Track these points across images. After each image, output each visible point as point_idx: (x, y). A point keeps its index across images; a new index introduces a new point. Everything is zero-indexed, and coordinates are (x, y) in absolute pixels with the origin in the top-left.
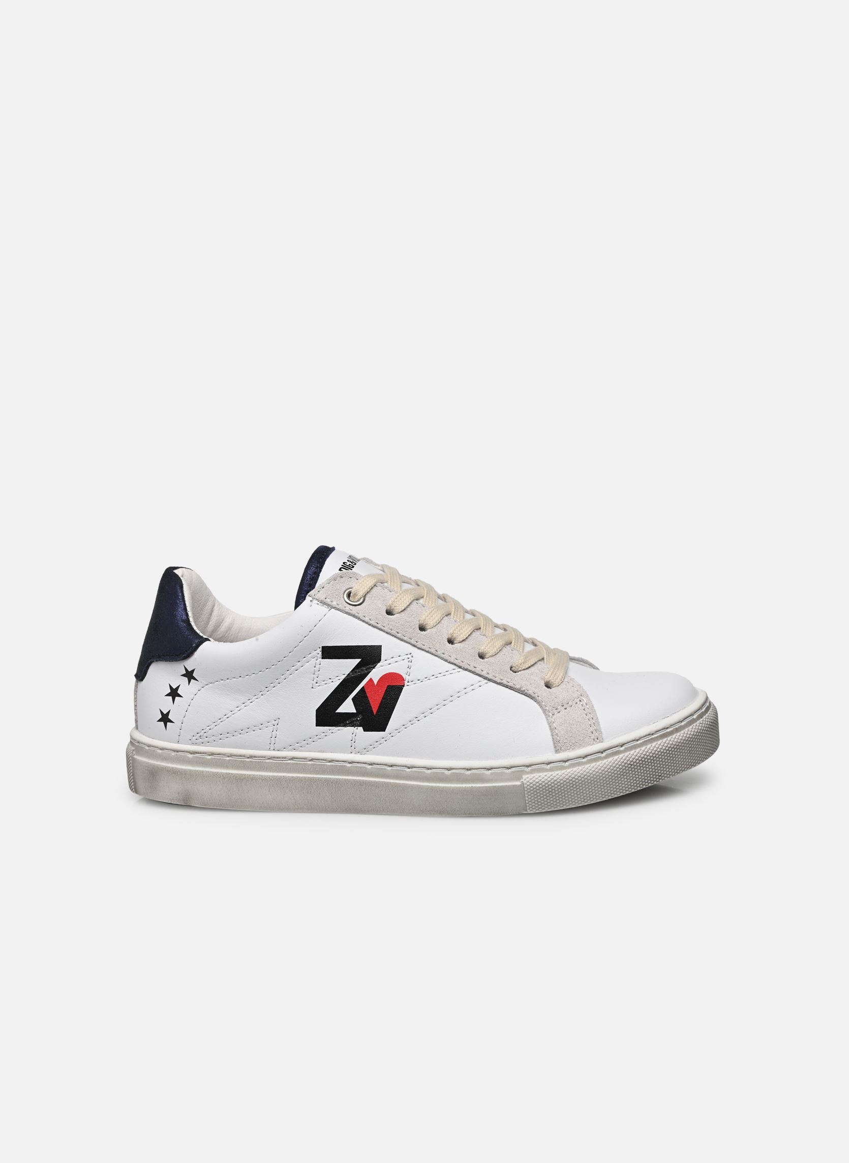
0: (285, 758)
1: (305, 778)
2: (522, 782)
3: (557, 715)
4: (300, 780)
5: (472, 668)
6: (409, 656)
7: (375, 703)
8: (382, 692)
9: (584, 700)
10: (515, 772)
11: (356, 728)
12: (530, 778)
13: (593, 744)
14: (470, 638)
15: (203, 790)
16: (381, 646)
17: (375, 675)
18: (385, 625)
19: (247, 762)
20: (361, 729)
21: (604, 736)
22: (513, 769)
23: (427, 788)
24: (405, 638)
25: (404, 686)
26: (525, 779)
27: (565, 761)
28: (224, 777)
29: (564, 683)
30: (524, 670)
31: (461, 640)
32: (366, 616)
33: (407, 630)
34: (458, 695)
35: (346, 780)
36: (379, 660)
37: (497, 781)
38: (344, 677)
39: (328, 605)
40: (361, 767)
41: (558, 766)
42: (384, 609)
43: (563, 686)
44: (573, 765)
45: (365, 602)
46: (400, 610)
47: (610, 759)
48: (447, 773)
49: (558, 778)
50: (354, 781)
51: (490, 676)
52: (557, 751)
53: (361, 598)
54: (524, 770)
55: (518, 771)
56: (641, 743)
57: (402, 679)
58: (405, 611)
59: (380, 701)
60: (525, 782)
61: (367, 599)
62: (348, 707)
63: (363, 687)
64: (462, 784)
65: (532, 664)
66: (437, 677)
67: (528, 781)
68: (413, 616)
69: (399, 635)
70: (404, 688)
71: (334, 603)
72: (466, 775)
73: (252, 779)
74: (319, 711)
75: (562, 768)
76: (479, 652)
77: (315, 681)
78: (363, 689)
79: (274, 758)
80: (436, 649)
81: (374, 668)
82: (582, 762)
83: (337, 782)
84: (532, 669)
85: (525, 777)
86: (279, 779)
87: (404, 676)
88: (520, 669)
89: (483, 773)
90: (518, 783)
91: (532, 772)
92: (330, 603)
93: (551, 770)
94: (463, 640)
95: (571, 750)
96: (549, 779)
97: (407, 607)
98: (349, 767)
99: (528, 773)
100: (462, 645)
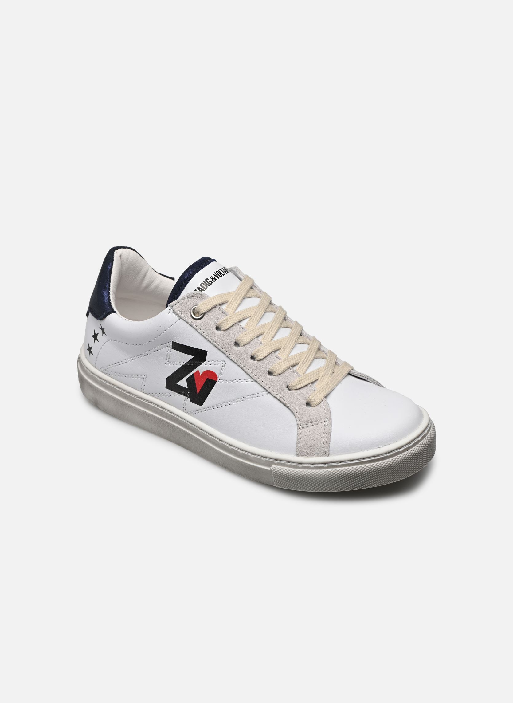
0: (148, 401)
1: (157, 417)
2: (271, 469)
3: (306, 429)
4: (154, 417)
5: (260, 382)
6: (223, 362)
7: (199, 387)
8: (203, 381)
9: (327, 422)
10: (268, 461)
11: (187, 397)
12: (275, 468)
13: (322, 456)
14: (266, 359)
15: (104, 402)
16: (206, 352)
17: (202, 368)
18: (211, 338)
19: (127, 395)
20: (189, 399)
21: (330, 452)
22: (267, 459)
23: (218, 452)
24: (223, 350)
25: (217, 381)
26: (273, 468)
27: (300, 464)
28: (115, 399)
29: (320, 405)
30: (295, 390)
31: (259, 360)
32: (201, 329)
33: (225, 345)
34: (248, 397)
35: (178, 428)
36: (204, 360)
37: (256, 463)
38: (183, 364)
39: (179, 316)
40: (186, 423)
41: (295, 466)
42: (215, 326)
43: (318, 407)
44: (305, 468)
45: (203, 318)
46: (225, 329)
47: (330, 470)
48: (229, 448)
49: (293, 474)
50: (182, 430)
51: (270, 390)
52: (297, 455)
53: (201, 314)
54: (273, 462)
55: (270, 461)
56: (353, 463)
57: (216, 377)
58: (228, 330)
59: (202, 386)
60: (272, 470)
61: (205, 316)
62: (183, 383)
63: (193, 374)
64: (237, 457)
65: (303, 386)
66: (237, 382)
67: (274, 470)
68: (233, 335)
69: (219, 347)
70: (217, 383)
71: (183, 316)
72: (240, 453)
73: (130, 406)
74: (168, 379)
75: (297, 467)
76: (269, 371)
77: (167, 360)
78: (193, 375)
79: (142, 398)
80: (241, 362)
81: (201, 364)
82: (311, 467)
83: (174, 426)
84: (302, 390)
85: (273, 466)
86: (143, 412)
87: (218, 375)
88: (292, 389)
89: (249, 456)
90: (268, 469)
91: (278, 464)
92: (180, 315)
93: (290, 466)
94: (260, 360)
95: (306, 456)
96: (287, 473)
97: (230, 327)
98: (180, 420)
99: (275, 464)
100: (259, 363)
